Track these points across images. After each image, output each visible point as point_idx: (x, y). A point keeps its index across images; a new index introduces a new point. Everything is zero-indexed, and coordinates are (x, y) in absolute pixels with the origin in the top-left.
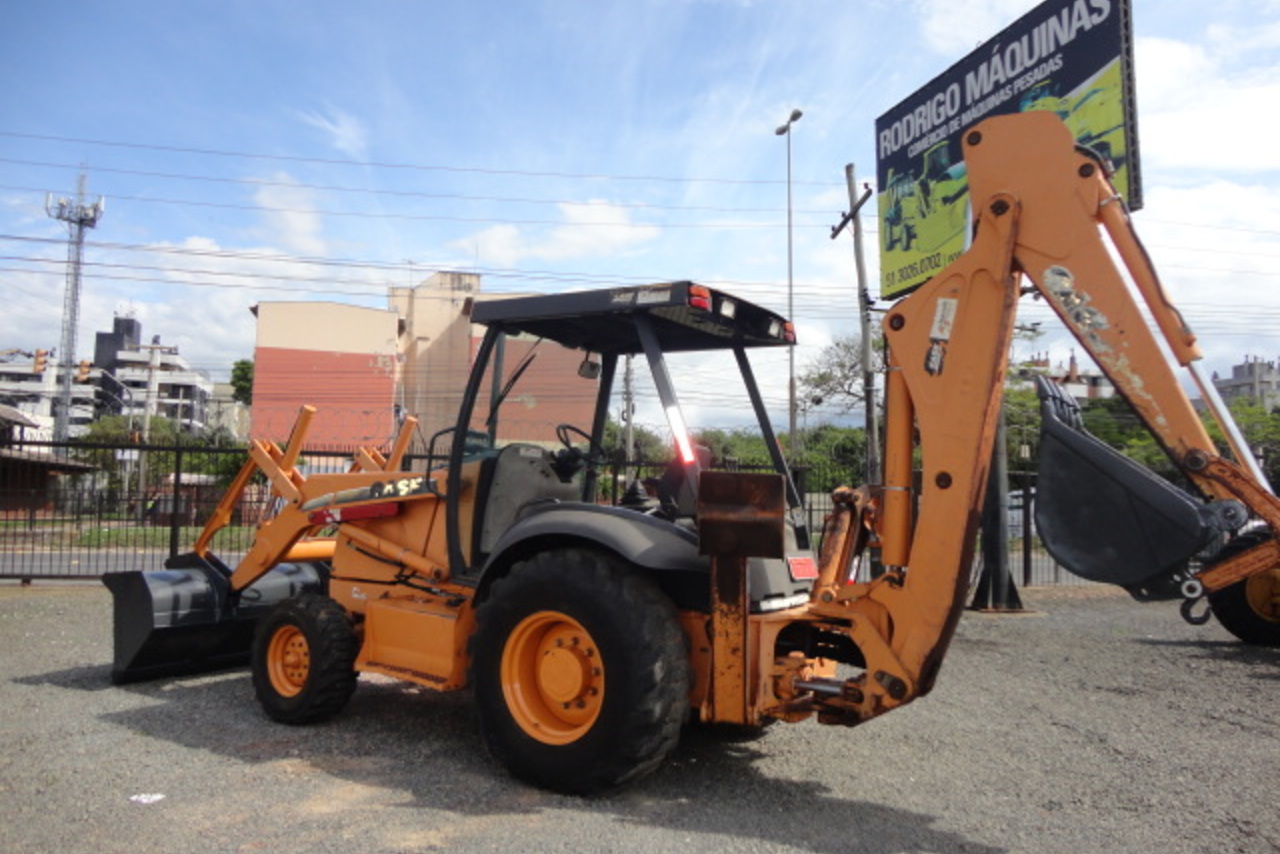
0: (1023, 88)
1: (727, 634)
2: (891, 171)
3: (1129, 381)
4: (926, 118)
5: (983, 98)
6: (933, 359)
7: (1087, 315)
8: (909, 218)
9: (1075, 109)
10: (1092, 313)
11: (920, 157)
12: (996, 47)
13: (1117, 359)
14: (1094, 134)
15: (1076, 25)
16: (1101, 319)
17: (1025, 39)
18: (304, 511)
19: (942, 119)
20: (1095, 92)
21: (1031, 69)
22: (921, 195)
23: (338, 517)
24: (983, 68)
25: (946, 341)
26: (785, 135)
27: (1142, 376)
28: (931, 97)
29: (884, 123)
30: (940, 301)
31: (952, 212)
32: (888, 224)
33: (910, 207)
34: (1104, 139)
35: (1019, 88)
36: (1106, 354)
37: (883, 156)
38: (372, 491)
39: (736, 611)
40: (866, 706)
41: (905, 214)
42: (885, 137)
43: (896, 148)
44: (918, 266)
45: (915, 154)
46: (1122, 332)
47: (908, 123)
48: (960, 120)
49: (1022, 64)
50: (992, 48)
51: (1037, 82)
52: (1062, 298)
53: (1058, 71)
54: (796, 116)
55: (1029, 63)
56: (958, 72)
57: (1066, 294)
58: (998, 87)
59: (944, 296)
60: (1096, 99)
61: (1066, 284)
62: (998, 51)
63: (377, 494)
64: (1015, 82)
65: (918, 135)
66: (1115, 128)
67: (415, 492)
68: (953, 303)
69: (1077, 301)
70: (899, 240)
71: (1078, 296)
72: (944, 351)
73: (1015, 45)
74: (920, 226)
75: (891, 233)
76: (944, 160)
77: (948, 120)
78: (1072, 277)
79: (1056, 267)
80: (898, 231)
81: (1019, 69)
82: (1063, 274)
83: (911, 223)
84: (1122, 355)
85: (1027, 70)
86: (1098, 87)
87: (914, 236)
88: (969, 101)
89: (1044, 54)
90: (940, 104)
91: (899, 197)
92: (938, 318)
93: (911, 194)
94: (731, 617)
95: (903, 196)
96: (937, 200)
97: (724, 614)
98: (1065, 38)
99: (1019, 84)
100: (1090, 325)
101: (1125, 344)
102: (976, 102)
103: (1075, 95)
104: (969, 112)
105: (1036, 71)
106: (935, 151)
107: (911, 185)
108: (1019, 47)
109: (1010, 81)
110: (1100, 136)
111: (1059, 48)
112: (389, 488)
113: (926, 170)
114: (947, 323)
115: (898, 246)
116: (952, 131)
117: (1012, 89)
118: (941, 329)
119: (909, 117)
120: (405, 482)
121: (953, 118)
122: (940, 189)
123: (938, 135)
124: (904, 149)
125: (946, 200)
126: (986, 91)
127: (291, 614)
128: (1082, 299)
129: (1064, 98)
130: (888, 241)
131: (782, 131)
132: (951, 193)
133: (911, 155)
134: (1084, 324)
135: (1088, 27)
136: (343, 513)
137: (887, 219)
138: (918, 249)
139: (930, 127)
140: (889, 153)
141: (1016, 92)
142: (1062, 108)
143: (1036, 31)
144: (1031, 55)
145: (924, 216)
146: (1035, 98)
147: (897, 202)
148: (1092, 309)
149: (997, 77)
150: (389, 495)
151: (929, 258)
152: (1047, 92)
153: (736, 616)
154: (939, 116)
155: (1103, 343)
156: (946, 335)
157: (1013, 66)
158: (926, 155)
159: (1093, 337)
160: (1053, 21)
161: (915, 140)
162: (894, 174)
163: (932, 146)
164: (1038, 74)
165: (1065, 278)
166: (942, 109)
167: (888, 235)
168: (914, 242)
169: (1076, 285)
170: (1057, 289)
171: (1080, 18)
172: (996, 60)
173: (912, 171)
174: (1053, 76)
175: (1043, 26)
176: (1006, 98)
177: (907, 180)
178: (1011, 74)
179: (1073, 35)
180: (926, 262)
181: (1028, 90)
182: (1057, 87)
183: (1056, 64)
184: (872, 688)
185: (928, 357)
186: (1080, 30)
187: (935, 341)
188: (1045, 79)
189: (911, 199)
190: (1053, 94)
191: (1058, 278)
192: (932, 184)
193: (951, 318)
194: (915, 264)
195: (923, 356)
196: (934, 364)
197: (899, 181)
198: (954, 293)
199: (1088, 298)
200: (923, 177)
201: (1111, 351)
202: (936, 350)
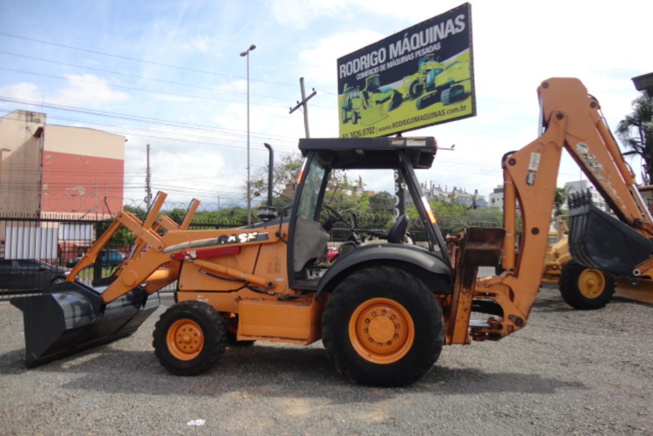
0: (420, 55)
1: (464, 302)
2: (346, 85)
3: (611, 191)
4: (367, 62)
5: (399, 57)
6: (530, 179)
7: (594, 164)
8: (356, 109)
9: (447, 68)
10: (596, 163)
11: (363, 80)
12: (406, 35)
13: (607, 182)
14: (456, 81)
15: (448, 31)
16: (600, 166)
17: (421, 33)
18: (164, 253)
19: (376, 63)
20: (457, 62)
21: (425, 47)
22: (364, 98)
23: (194, 256)
24: (399, 43)
25: (535, 172)
26: (246, 57)
27: (616, 189)
28: (370, 53)
29: (342, 61)
30: (533, 154)
31: (381, 108)
32: (344, 110)
33: (357, 104)
34: (461, 84)
35: (418, 56)
36: (602, 180)
37: (341, 77)
38: (220, 240)
39: (469, 292)
40: (504, 331)
41: (354, 106)
42: (343, 68)
43: (349, 74)
44: (361, 132)
45: (360, 78)
46: (608, 172)
47: (356, 63)
48: (386, 65)
49: (420, 44)
50: (404, 35)
51: (427, 54)
52: (584, 156)
53: (438, 51)
54: (253, 48)
55: (423, 45)
56: (385, 43)
57: (586, 155)
58: (406, 53)
59: (534, 152)
60: (457, 66)
61: (586, 151)
62: (407, 36)
63: (223, 242)
64: (416, 52)
65: (362, 69)
66: (467, 80)
67: (251, 240)
68: (539, 155)
69: (590, 158)
70: (351, 119)
71: (591, 156)
72: (535, 176)
73: (416, 35)
74: (362, 113)
75: (346, 115)
76: (377, 83)
77: (379, 65)
78: (588, 148)
79: (581, 143)
80: (350, 114)
81: (418, 46)
82: (584, 146)
83: (357, 111)
84: (608, 181)
85: (421, 48)
86: (457, 60)
87: (360, 118)
88: (391, 57)
89: (431, 41)
90: (374, 56)
91: (351, 98)
92: (532, 160)
93: (358, 97)
94: (467, 294)
95: (353, 98)
96: (373, 102)
97: (464, 293)
98: (442, 36)
99: (418, 53)
100: (595, 168)
101: (610, 177)
102: (395, 59)
103: (447, 62)
104: (391, 63)
105: (427, 48)
106: (372, 78)
107: (358, 93)
108: (419, 36)
109: (414, 51)
110: (458, 82)
111: (439, 40)
112: (232, 238)
113: (366, 87)
114: (536, 164)
115: (350, 121)
116: (381, 70)
117: (414, 55)
118: (533, 166)
119: (357, 60)
120: (245, 235)
121: (382, 64)
122: (374, 97)
123: (373, 71)
124: (354, 75)
125: (378, 102)
126: (400, 54)
127: (187, 312)
128: (592, 157)
129: (441, 63)
130: (344, 119)
131: (243, 55)
132: (381, 99)
133: (358, 79)
134: (594, 168)
135: (454, 33)
136: (197, 253)
137: (343, 108)
138: (362, 124)
139: (369, 66)
140: (345, 76)
141: (416, 56)
142: (440, 67)
143: (427, 31)
144: (424, 41)
145: (365, 108)
146: (426, 61)
147: (350, 100)
148: (596, 161)
149: (406, 49)
150: (232, 242)
151: (368, 129)
152: (432, 59)
153: (469, 294)
154: (374, 62)
155: (602, 175)
156: (535, 169)
157: (415, 44)
158: (367, 80)
159: (597, 173)
160: (436, 27)
161: (360, 72)
162: (348, 87)
163: (370, 76)
164: (428, 50)
165: (585, 148)
166: (376, 59)
167: (344, 116)
168: (359, 120)
169: (590, 151)
170: (582, 152)
171: (450, 28)
172: (406, 40)
173: (358, 86)
174: (435, 52)
175: (431, 29)
176: (411, 59)
177: (355, 90)
178: (414, 48)
179: (446, 35)
180: (366, 130)
181: (423, 56)
182: (438, 58)
183: (437, 47)
184: (507, 323)
185: (528, 178)
186: (450, 34)
187: (531, 171)
188: (432, 53)
189: (358, 99)
190: (435, 60)
191: (582, 148)
192: (370, 94)
193: (538, 161)
194: (360, 131)
195: (525, 177)
196: (530, 181)
197: (351, 90)
198: (538, 151)
199: (595, 157)
200: (365, 90)
201: (604, 179)
202: (531, 176)
